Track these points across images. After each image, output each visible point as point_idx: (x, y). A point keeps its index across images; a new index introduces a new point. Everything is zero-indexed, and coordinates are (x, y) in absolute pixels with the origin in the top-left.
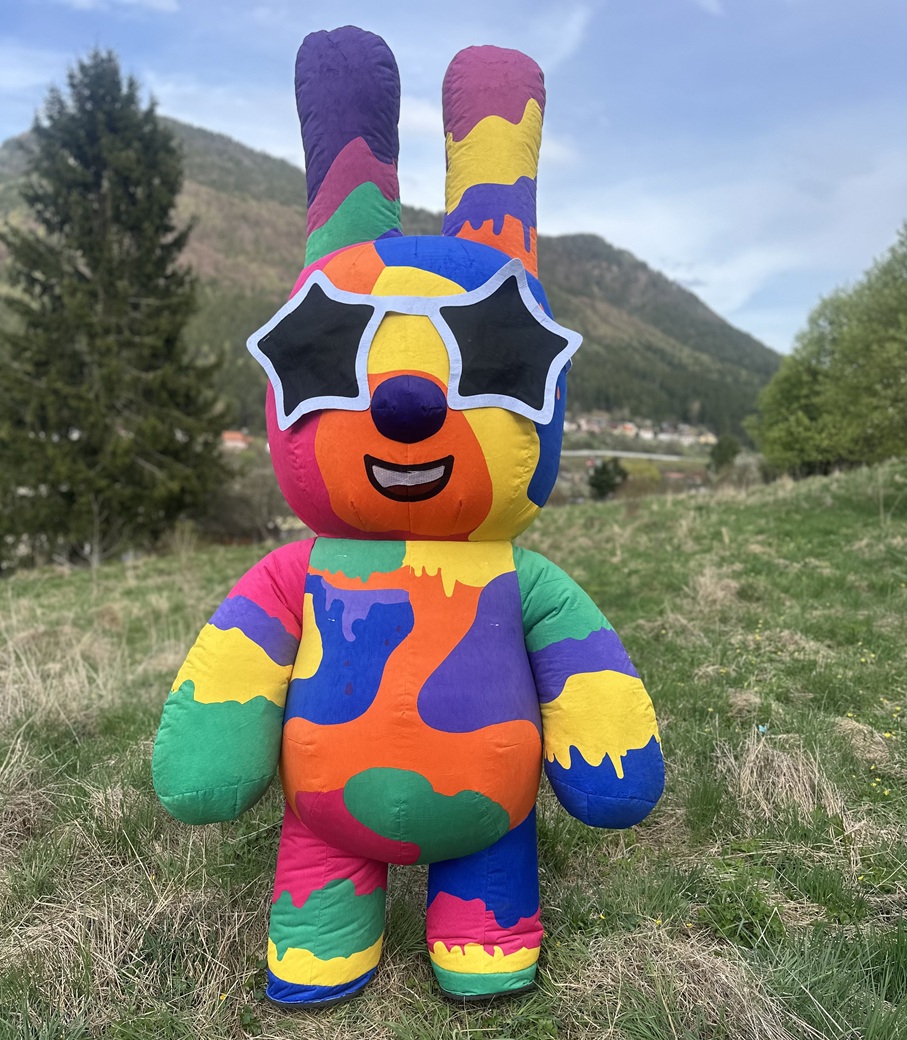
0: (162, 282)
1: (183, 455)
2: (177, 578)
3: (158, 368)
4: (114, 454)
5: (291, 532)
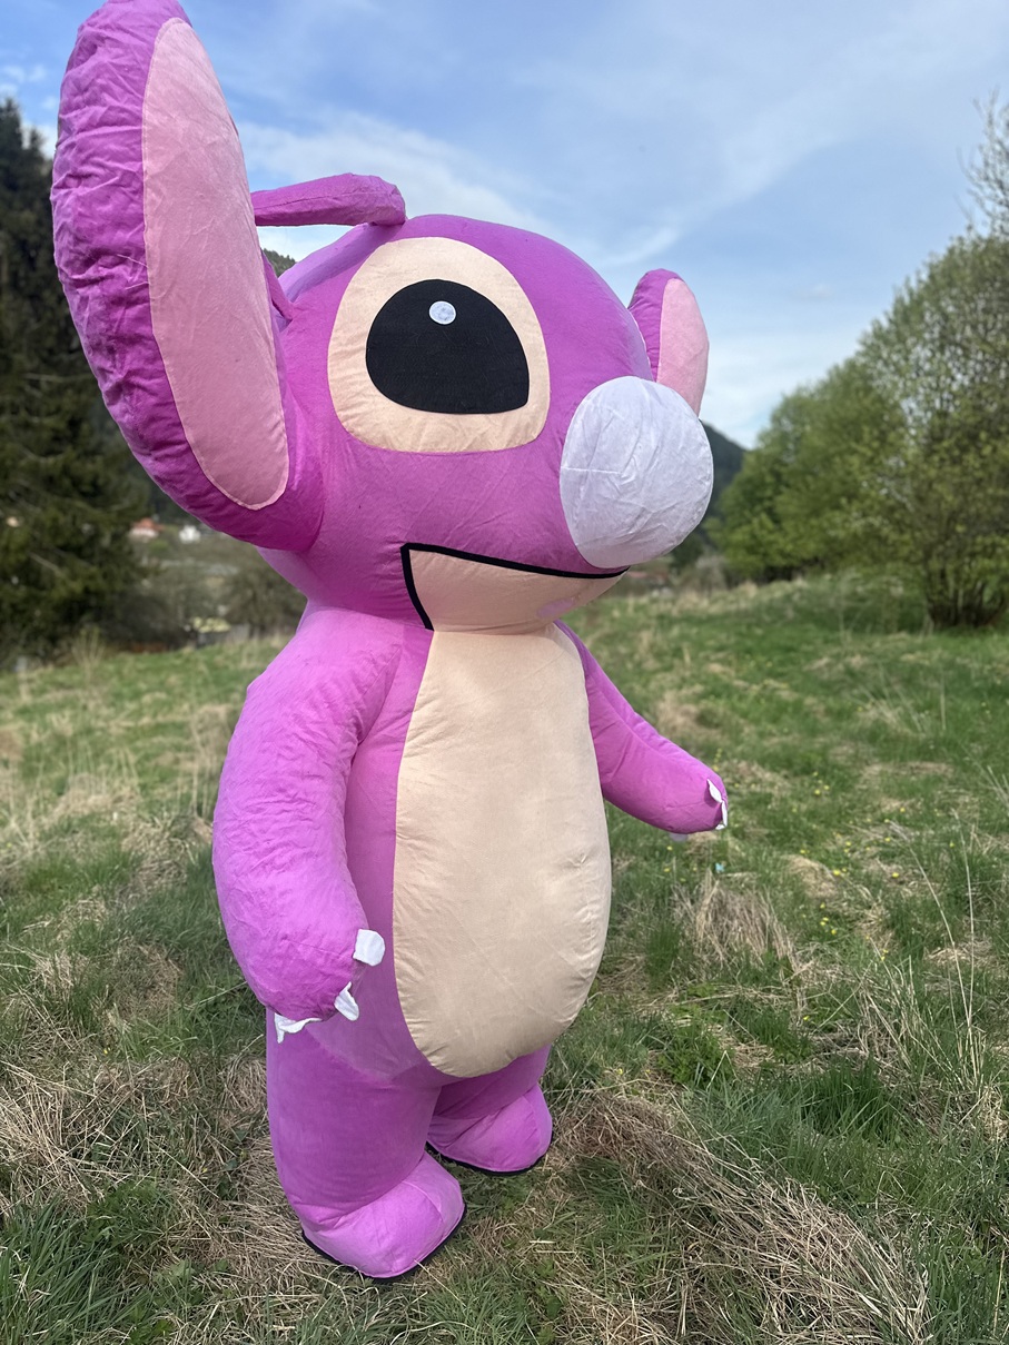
0: (65, 357)
1: (87, 551)
2: (79, 692)
3: (60, 452)
5: (212, 637)
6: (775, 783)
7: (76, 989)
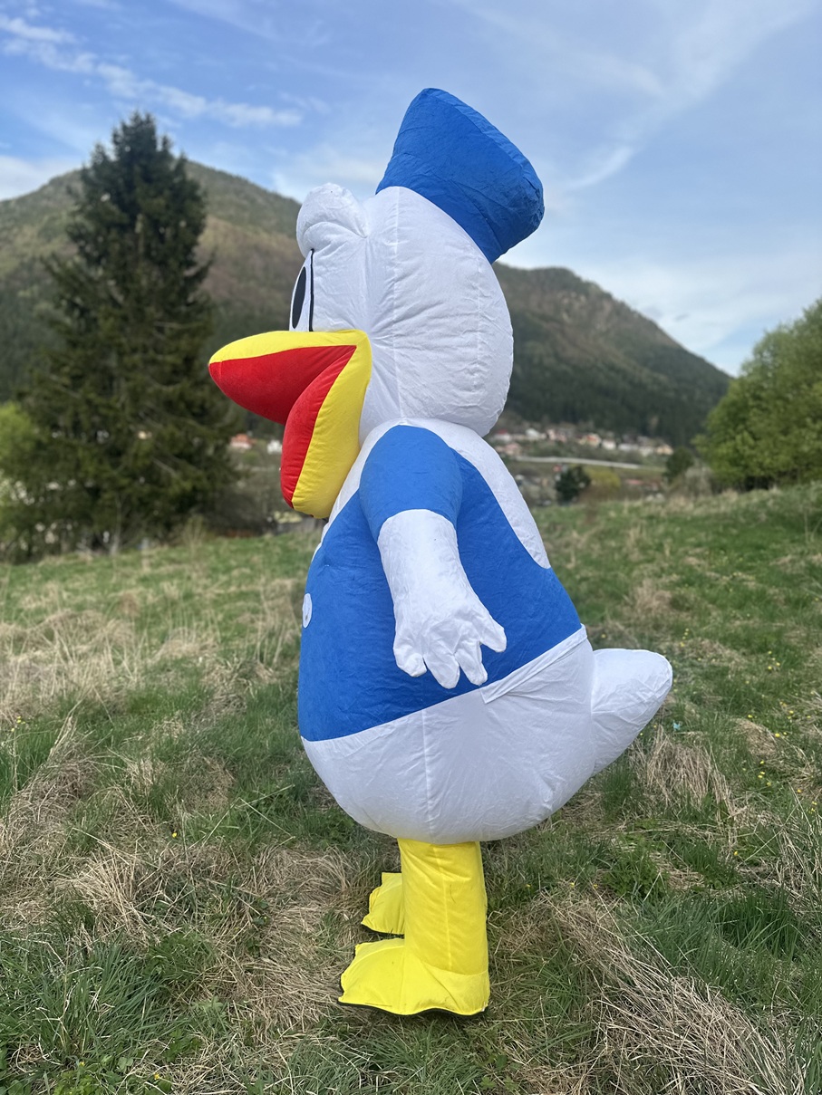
0: (183, 309)
1: (196, 459)
2: (186, 567)
3: (178, 382)
4: (136, 456)
5: (288, 526)
6: (732, 658)
7: (155, 787)
